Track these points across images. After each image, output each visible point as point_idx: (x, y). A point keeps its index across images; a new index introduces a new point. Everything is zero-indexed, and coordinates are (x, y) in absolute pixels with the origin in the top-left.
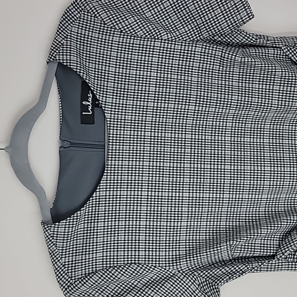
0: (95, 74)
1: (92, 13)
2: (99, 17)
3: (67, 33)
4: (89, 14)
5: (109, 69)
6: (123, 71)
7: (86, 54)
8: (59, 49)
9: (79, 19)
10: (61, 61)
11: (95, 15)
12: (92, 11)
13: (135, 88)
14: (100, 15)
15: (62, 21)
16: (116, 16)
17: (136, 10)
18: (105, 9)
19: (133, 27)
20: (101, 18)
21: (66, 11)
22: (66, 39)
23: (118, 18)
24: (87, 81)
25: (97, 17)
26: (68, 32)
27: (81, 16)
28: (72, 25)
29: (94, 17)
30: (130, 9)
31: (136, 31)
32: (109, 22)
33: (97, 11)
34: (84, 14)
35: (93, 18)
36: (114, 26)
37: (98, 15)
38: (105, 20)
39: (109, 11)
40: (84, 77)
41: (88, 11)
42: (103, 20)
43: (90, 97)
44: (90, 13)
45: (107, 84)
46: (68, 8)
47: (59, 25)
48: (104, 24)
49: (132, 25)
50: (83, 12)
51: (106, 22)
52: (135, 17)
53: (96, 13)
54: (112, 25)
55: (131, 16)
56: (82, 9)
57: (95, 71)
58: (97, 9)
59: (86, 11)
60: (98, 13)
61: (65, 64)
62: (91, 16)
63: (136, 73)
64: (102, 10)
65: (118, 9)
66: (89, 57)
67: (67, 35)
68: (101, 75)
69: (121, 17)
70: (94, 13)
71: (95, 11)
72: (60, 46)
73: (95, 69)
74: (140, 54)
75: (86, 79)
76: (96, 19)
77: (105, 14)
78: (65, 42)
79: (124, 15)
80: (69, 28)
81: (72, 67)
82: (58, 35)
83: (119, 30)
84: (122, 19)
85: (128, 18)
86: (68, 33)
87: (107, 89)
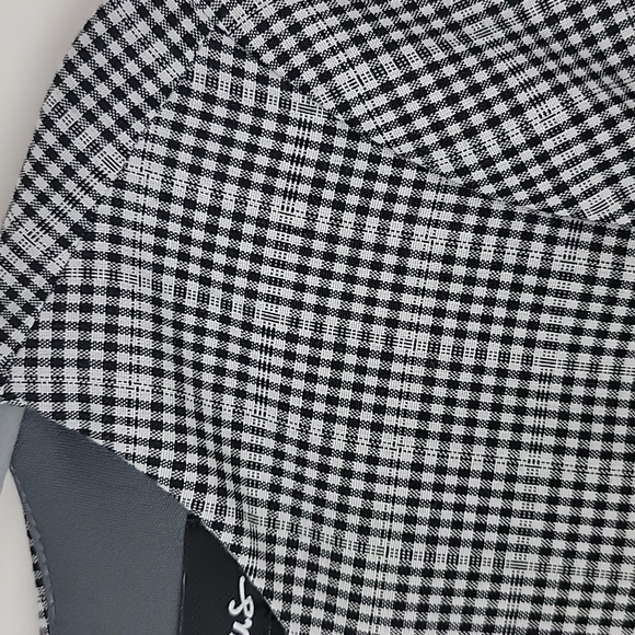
0: (277, 471)
1: (269, 57)
2: (320, 90)
3: (88, 202)
4: (251, 67)
5: (375, 444)
6: (466, 457)
7: (224, 337)
8: (29, 321)
9: (174, 97)
10: (46, 407)
11: (295, 73)
12: (273, 43)
13: (543, 568)
14: (325, 77)
15: (60, 110)
16: (443, 83)
17: (576, 39)
18: (365, 28)
19: (557, 161)
20: (335, 93)
21: (86, 40)
22: (79, 244)
23: (452, 100)
24: (227, 538)
25: (305, 89)
26: (101, 189)
27: (189, 75)
28: (123, 137)
29: (285, 86)
30: (532, 30)
31: (576, 190)
32: (387, 127)
33: (305, 44)
34: (214, 64)
35: (274, 92)
36: (423, 151)
37: (309, 75)
38: (358, 111)
39: (391, 47)
40: (207, 516)
41: (244, 41)
42: (344, 107)
43: (241, 618)
44: (256, 56)
45: (362, 547)
46: (101, 14)
47: (37, 138)
48: (353, 136)
49: (548, 145)
50: (204, 52)
51: (368, 126)
52: (574, 92)
53: (299, 59)
54: (408, 147)
55: (544, 87)
56: (203, 28)
57: (279, 455)
58: (310, 31)
59: (229, 41)
60: (315, 61)
61: (73, 424)
62: (263, 80)
63: (557, 467)
64: (343, 36)
65: (454, 27)
66: (244, 360)
67: (91, 216)
68: (321, 485)
69: (475, 89)
70: (283, 58)
71: (289, 43)
72: (41, 295)
73: (280, 438)
74: (587, 341)
75: (219, 526)
76: (297, 97)
77: (363, 68)
78: (77, 263)
79: (498, 79)
80: (108, 161)
81: (119, 447)
82: (29, 211)
83: (458, 181)
84: (485, 105)
85: (522, 98)
86: (100, 200)
87: (357, 581)
